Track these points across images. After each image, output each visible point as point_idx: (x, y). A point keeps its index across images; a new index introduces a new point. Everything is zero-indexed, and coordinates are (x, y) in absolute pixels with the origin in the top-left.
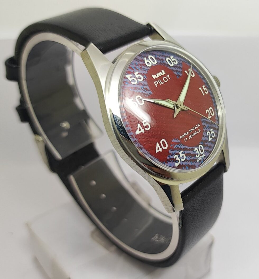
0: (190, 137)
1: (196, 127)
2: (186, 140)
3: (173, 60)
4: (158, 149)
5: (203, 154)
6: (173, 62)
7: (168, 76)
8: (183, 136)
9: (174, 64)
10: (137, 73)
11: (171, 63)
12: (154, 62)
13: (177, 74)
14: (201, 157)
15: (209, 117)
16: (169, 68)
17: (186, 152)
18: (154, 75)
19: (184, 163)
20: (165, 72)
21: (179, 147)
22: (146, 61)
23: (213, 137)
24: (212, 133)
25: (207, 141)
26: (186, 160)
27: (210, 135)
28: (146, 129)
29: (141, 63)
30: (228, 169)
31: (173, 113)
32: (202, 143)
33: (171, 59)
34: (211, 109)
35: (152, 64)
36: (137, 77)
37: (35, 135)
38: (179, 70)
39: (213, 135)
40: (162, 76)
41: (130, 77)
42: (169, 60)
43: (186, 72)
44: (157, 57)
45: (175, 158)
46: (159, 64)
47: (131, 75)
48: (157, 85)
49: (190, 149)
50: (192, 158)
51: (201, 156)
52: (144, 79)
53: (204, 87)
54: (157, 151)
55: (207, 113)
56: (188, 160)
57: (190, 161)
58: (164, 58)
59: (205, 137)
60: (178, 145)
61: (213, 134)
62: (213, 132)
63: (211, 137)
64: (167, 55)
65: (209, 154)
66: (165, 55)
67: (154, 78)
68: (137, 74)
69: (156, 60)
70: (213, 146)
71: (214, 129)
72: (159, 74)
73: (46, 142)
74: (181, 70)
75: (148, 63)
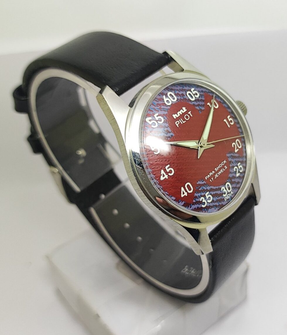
0: (216, 176)
1: (222, 164)
2: (212, 180)
3: (194, 92)
4: (184, 193)
5: (230, 192)
6: (194, 95)
7: (190, 113)
8: (209, 176)
9: (195, 97)
10: (157, 114)
11: (192, 97)
12: (174, 99)
13: (199, 109)
14: (229, 196)
15: (236, 151)
16: (190, 103)
17: (212, 193)
18: (174, 114)
19: (211, 205)
20: (186, 109)
21: (205, 188)
22: (165, 99)
23: (241, 171)
24: (239, 167)
25: (234, 177)
26: (213, 201)
27: (237, 170)
28: (169, 174)
29: (160, 102)
30: (259, 201)
31: (196, 154)
32: (229, 181)
33: (191, 92)
34: (238, 142)
35: (172, 101)
36: (157, 119)
37: (50, 167)
38: (201, 103)
39: (241, 170)
40: (183, 114)
41: (150, 121)
42: (189, 94)
43: (208, 104)
44: (177, 92)
45: (201, 200)
46: (179, 101)
47: (150, 118)
48: (178, 125)
49: (216, 189)
50: (219, 198)
51: (229, 194)
52: (164, 121)
53: (230, 118)
54: (182, 196)
55: (233, 146)
56: (215, 201)
57: (217, 201)
58: (184, 93)
59: (232, 173)
60: (204, 187)
61: (241, 168)
62: (241, 166)
63: (239, 172)
64: (187, 88)
65: (237, 190)
66: (185, 88)
67: (175, 118)
68: (157, 116)
69: (176, 96)
70: (241, 181)
71: (242, 162)
72: (180, 113)
73: (63, 173)
74: (203, 103)
75: (167, 101)
